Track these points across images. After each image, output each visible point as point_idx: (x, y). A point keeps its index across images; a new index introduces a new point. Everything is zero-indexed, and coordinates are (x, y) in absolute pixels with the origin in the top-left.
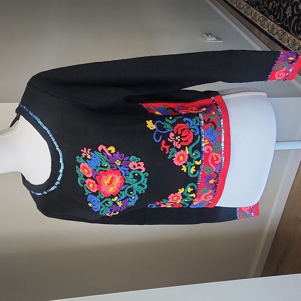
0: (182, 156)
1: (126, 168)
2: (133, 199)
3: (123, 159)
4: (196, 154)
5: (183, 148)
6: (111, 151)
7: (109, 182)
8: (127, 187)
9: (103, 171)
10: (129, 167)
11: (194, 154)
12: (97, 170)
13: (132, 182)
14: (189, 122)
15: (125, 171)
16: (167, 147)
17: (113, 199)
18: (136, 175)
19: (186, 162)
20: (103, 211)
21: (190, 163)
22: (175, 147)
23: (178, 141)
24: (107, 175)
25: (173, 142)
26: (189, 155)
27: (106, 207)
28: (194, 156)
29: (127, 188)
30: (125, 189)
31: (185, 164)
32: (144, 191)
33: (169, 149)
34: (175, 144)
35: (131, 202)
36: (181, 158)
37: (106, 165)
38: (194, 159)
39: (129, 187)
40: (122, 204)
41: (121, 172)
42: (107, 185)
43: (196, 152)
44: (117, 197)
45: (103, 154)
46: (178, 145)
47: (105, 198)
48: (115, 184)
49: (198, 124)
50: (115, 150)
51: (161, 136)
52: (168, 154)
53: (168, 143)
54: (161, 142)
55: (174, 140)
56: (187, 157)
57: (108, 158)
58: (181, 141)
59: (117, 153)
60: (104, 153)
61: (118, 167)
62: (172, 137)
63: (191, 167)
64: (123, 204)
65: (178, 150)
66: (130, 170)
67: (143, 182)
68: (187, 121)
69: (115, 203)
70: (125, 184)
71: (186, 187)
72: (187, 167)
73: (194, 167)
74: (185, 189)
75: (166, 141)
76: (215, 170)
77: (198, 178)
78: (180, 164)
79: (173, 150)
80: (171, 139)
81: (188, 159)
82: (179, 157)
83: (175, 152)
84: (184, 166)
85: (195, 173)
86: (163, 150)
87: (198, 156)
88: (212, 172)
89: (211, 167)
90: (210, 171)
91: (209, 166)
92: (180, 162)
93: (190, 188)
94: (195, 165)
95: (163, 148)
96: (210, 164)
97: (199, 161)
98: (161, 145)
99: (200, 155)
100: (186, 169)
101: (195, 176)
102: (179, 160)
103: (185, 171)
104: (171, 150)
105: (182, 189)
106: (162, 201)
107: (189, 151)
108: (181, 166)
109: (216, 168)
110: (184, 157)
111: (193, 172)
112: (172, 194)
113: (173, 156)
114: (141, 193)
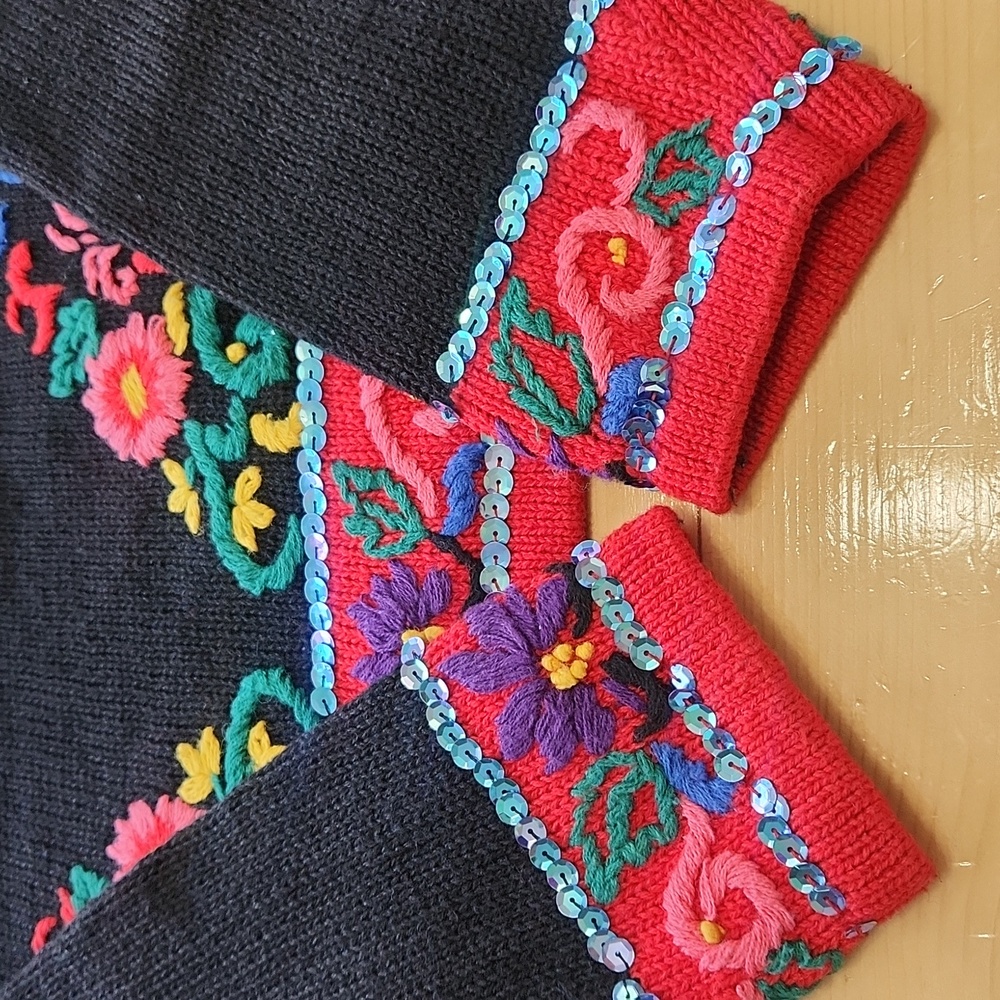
0: (133, 370)
4: (247, 350)
5: (149, 298)
11: (235, 351)
16: (38, 297)
19: (181, 432)
21: (212, 432)
22: (91, 289)
25: (83, 248)
26: (191, 353)
28: (238, 364)
31: (175, 448)
33: (55, 307)
34: (96, 267)
36: (132, 386)
38: (235, 402)
43: (247, 328)
46: (118, 274)
51: (1, 213)
52: (48, 355)
53: (43, 264)
54: (4, 260)
56: (173, 380)
63: (229, 473)
65: (108, 319)
71: (228, 711)
72: (198, 481)
73: (250, 479)
74: (223, 746)
75: (32, 249)
76: (429, 511)
77: (306, 605)
78: (144, 449)
79: (77, 318)
80: (64, 231)
81: (186, 399)
82: (114, 377)
83: (85, 336)
84: (176, 465)
85: (269, 543)
86: (20, 322)
87: (268, 368)
88: (412, 530)
89: (390, 472)
90: (388, 526)
91: (376, 465)
92: (136, 426)
93: (266, 738)
94: (254, 452)
95: (20, 308)
96: (381, 440)
97: (281, 413)
98: (9, 291)
99: (282, 357)
100: (194, 496)
101: (278, 575)
102: (124, 407)
103: (192, 523)
104: (64, 318)
105: (202, 743)
106: (70, 891)
107: (188, 319)
108: (155, 464)
109: (438, 487)
110: (149, 377)
111: (255, 529)
112: (138, 810)
113: (80, 377)
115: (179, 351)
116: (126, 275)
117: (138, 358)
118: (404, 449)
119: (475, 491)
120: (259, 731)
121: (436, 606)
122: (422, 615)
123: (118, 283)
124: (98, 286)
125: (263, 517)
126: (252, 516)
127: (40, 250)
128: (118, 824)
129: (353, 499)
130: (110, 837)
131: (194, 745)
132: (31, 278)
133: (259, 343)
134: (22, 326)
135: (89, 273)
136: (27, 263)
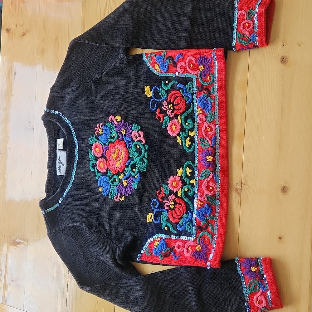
0: (174, 125)
1: (130, 138)
2: (136, 178)
3: (128, 128)
4: (188, 124)
5: (176, 117)
6: (118, 120)
7: (116, 156)
8: (130, 162)
9: (112, 143)
10: (131, 138)
11: (187, 124)
12: (107, 143)
13: (135, 156)
14: (182, 88)
15: (129, 142)
16: (161, 116)
18: (138, 147)
19: (180, 133)
20: (112, 191)
21: (184, 133)
22: (168, 115)
23: (171, 109)
24: (115, 147)
25: (167, 110)
26: (181, 124)
27: (114, 185)
28: (187, 125)
29: (131, 164)
30: (129, 164)
31: (179, 135)
32: (145, 168)
33: (164, 117)
34: (169, 112)
35: (134, 182)
36: (174, 127)
37: (114, 135)
38: (187, 130)
39: (133, 162)
40: (126, 184)
41: (125, 143)
42: (115, 160)
43: (188, 121)
44: (123, 174)
45: (112, 124)
47: (113, 175)
48: (121, 158)
49: (191, 91)
50: (121, 119)
51: (156, 105)
52: (163, 122)
53: (162, 112)
54: (156, 110)
55: (167, 109)
56: (179, 127)
57: (116, 127)
58: (174, 109)
59: (122, 121)
60: (113, 122)
61: (124, 137)
62: (166, 105)
63: (186, 138)
64: (128, 184)
65: (171, 119)
66: (133, 141)
67: (144, 157)
68: (180, 88)
69: (120, 181)
70: (129, 158)
71: (184, 166)
72: (181, 139)
73: (189, 138)
74: (183, 170)
75: (160, 109)
76: (210, 143)
77: (195, 154)
78: (174, 135)
79: (166, 119)
80: (164, 108)
81: (181, 129)
82: (171, 126)
83: (168, 121)
84: (179, 137)
85: (190, 146)
86: (158, 118)
87: (191, 126)
88: (208, 146)
89: (205, 139)
90: (205, 145)
92: (174, 132)
93: (188, 169)
94: (189, 136)
95: (158, 116)
96: (204, 135)
97: (193, 131)
98: (157, 114)
99: (193, 125)
100: (181, 141)
101: (191, 150)
102: (172, 129)
103: (180, 144)
104: (165, 118)
105: (180, 169)
106: (162, 187)
107: (181, 120)
108: (176, 136)
109: (211, 141)
110: (176, 126)
111: (189, 145)
112: (172, 177)
113: (167, 126)
114: (143, 171)
115: (180, 123)
116: (173, 114)
117: (175, 124)
118: (207, 136)
119: (215, 141)
120: (187, 168)
121: (210, 154)
122: (209, 155)
123: (172, 115)
124: (169, 115)
125: (190, 143)
126: (188, 143)
127: (161, 109)
128: (169, 179)
129: (201, 142)
130: (168, 180)
131: (180, 170)
132: (160, 113)
133: (190, 123)
134: (158, 119)
135: (168, 113)
136: (159, 111)
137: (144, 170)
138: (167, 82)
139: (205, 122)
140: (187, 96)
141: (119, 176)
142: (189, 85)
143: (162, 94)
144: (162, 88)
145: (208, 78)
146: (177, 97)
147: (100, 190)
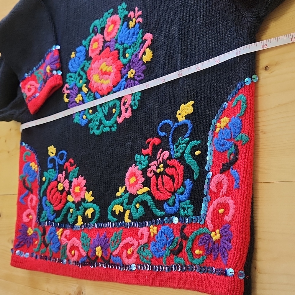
2: (83, 118)
4: (137, 209)
5: (147, 182)
6: (145, 56)
7: (104, 70)
9: (118, 55)
11: (138, 205)
12: (117, 46)
16: (149, 151)
17: (85, 86)
18: (114, 110)
19: (128, 192)
20: (72, 77)
21: (127, 200)
22: (150, 164)
23: (157, 170)
24: (113, 63)
25: (157, 161)
26: (137, 195)
27: (77, 79)
28: (135, 207)
32: (93, 131)
33: (148, 155)
34: (153, 165)
35: (79, 115)
36: (133, 180)
37: (127, 55)
38: (130, 206)
42: (100, 69)
43: (141, 209)
44: (87, 90)
45: (140, 44)
46: (152, 172)
47: (86, 73)
48: (102, 81)
50: (147, 62)
51: (165, 134)
53: (156, 149)
54: (158, 136)
55: (159, 161)
56: (134, 191)
57: (136, 56)
58: (157, 176)
59: (144, 66)
60: (142, 44)
61: (125, 77)
62: (163, 157)
64: (78, 104)
65: (144, 171)
67: (104, 126)
69: (80, 90)
70: (102, 97)
71: (95, 203)
72: (122, 196)
73: (122, 209)
74: (91, 202)
75: (159, 145)
76: (114, 253)
78: (126, 181)
79: (145, 161)
80: (161, 154)
81: (131, 194)
82: (135, 174)
83: (142, 165)
84: (124, 190)
85: (114, 213)
88: (112, 249)
91: (121, 240)
92: (129, 180)
93: (92, 212)
94: (125, 211)
98: (153, 138)
99: (136, 218)
100: (120, 195)
102: (131, 177)
103: (117, 194)
104: (146, 158)
106: (76, 167)
107: (143, 194)
108: (125, 184)
109: (117, 255)
110: (134, 185)
111: (115, 210)
112: (85, 182)
113: (137, 164)
114: (90, 128)
115: (139, 193)
116: (152, 174)
117: (137, 182)
120: (93, 210)
124: (150, 167)
125: (117, 212)
127: (159, 147)
128: (83, 177)
131: (92, 195)
133: (138, 212)
134: (147, 144)
136: (156, 144)
137: (91, 130)
138: (197, 153)
139: (139, 243)
140: (174, 203)
141: (85, 85)
142: (188, 208)
143: (180, 144)
144: (188, 143)
145: (197, 252)
146: (174, 181)
147: (73, 55)
